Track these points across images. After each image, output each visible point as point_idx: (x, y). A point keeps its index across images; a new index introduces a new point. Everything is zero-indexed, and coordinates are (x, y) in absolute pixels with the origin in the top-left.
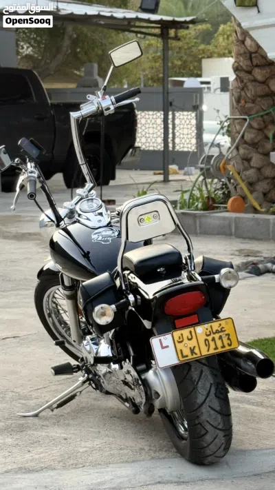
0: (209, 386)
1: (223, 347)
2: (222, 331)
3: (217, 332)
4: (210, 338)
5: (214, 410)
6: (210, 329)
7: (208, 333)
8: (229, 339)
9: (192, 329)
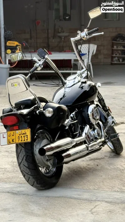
0: (23, 156)
1: (24, 140)
2: (25, 134)
3: (24, 134)
4: (20, 136)
5: (25, 166)
6: (21, 132)
7: (20, 134)
8: (27, 137)
9: (14, 131)
